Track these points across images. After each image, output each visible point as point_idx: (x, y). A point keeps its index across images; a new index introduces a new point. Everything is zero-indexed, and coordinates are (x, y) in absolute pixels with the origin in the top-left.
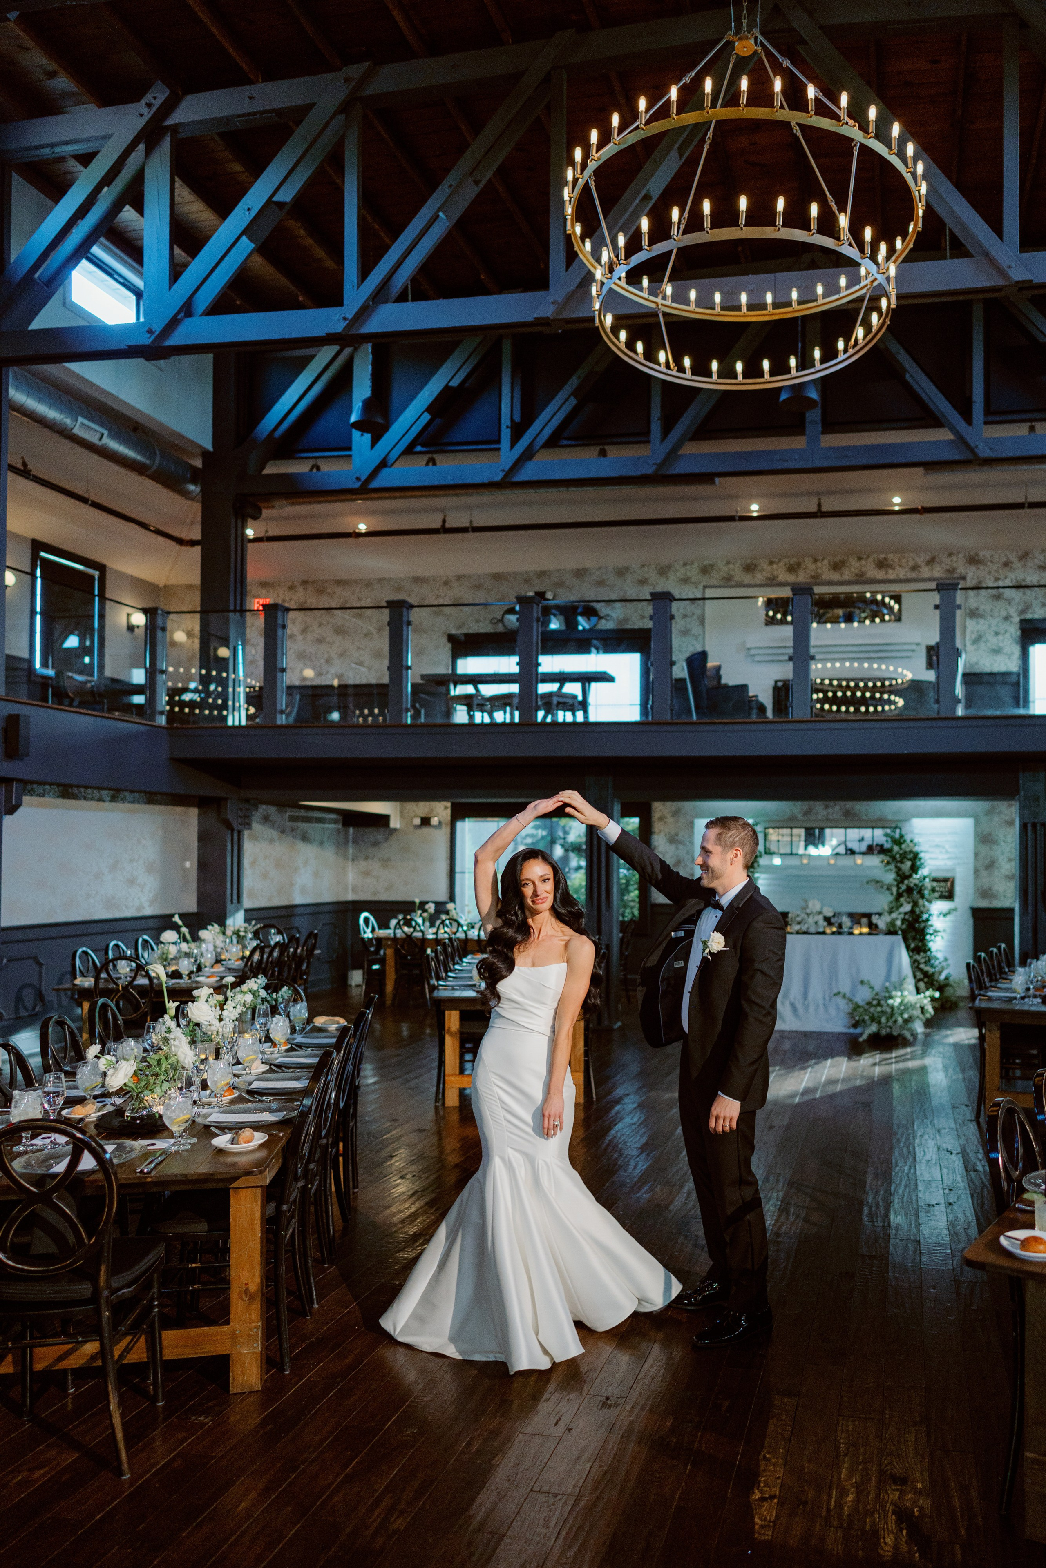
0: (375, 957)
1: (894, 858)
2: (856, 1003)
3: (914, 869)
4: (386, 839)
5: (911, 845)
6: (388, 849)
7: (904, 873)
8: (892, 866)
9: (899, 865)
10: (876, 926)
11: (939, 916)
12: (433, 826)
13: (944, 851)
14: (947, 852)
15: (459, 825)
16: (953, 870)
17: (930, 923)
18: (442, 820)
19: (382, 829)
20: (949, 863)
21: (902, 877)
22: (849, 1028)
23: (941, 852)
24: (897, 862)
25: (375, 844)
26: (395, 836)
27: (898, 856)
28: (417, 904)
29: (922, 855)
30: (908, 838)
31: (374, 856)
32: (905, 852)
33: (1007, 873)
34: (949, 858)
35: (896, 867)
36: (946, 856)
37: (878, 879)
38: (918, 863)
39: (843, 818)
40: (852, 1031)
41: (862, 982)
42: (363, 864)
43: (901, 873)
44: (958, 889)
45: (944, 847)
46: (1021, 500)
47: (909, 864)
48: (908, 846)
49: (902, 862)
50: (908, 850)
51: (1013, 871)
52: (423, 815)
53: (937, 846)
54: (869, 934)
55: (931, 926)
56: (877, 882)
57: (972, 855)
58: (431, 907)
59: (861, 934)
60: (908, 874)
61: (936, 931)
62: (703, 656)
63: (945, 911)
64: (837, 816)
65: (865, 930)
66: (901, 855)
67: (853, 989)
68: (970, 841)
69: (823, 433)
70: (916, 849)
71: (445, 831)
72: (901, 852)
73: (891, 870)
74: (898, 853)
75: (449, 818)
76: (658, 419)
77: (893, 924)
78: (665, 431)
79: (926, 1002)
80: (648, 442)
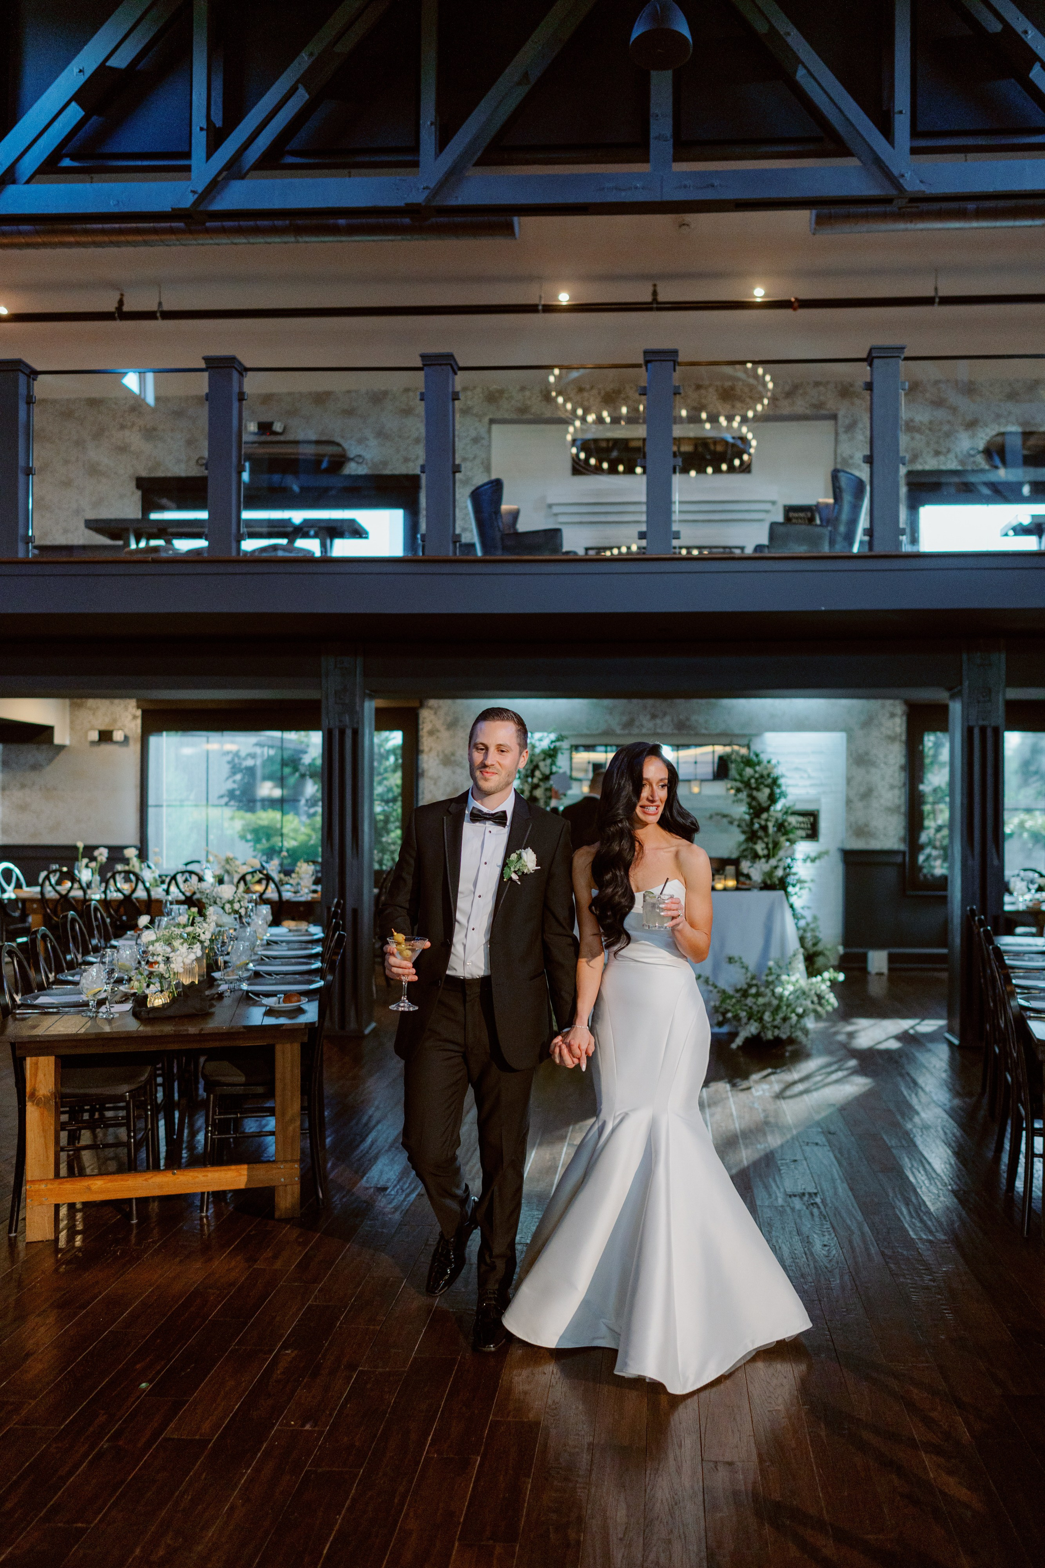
0: (20, 926)
1: (747, 784)
2: (723, 991)
3: (773, 799)
4: (50, 761)
5: (769, 766)
6: (54, 772)
7: (759, 804)
8: (743, 796)
9: (754, 793)
10: (748, 877)
11: (805, 860)
12: (117, 743)
13: (805, 775)
14: (810, 777)
15: (153, 740)
16: (818, 800)
17: (794, 870)
18: (129, 734)
19: (44, 747)
20: (812, 792)
21: (758, 810)
23: (802, 777)
24: (751, 789)
25: (36, 767)
26: (63, 755)
27: (752, 781)
28: (81, 850)
29: (782, 781)
30: (764, 757)
31: (33, 784)
32: (762, 776)
33: (889, 804)
34: (812, 785)
35: (750, 796)
36: (808, 783)
37: (726, 811)
38: (777, 791)
39: (676, 731)
41: (730, 960)
42: (18, 795)
43: (754, 803)
44: (824, 825)
45: (805, 771)
46: (930, 293)
47: (767, 791)
48: (766, 768)
49: (757, 789)
50: (765, 773)
51: (897, 801)
52: (103, 728)
53: (798, 769)
54: (737, 889)
55: (795, 874)
56: (724, 816)
57: (843, 782)
58: (102, 855)
59: (725, 889)
60: (765, 805)
61: (800, 881)
62: (497, 486)
63: (813, 855)
64: (668, 729)
65: (732, 883)
66: (756, 779)
68: (840, 762)
70: (776, 772)
71: (135, 748)
72: (757, 775)
73: (741, 801)
74: (752, 777)
75: (139, 731)
76: (432, 124)
77: (770, 874)
78: (442, 143)
79: (824, 987)
80: (416, 164)
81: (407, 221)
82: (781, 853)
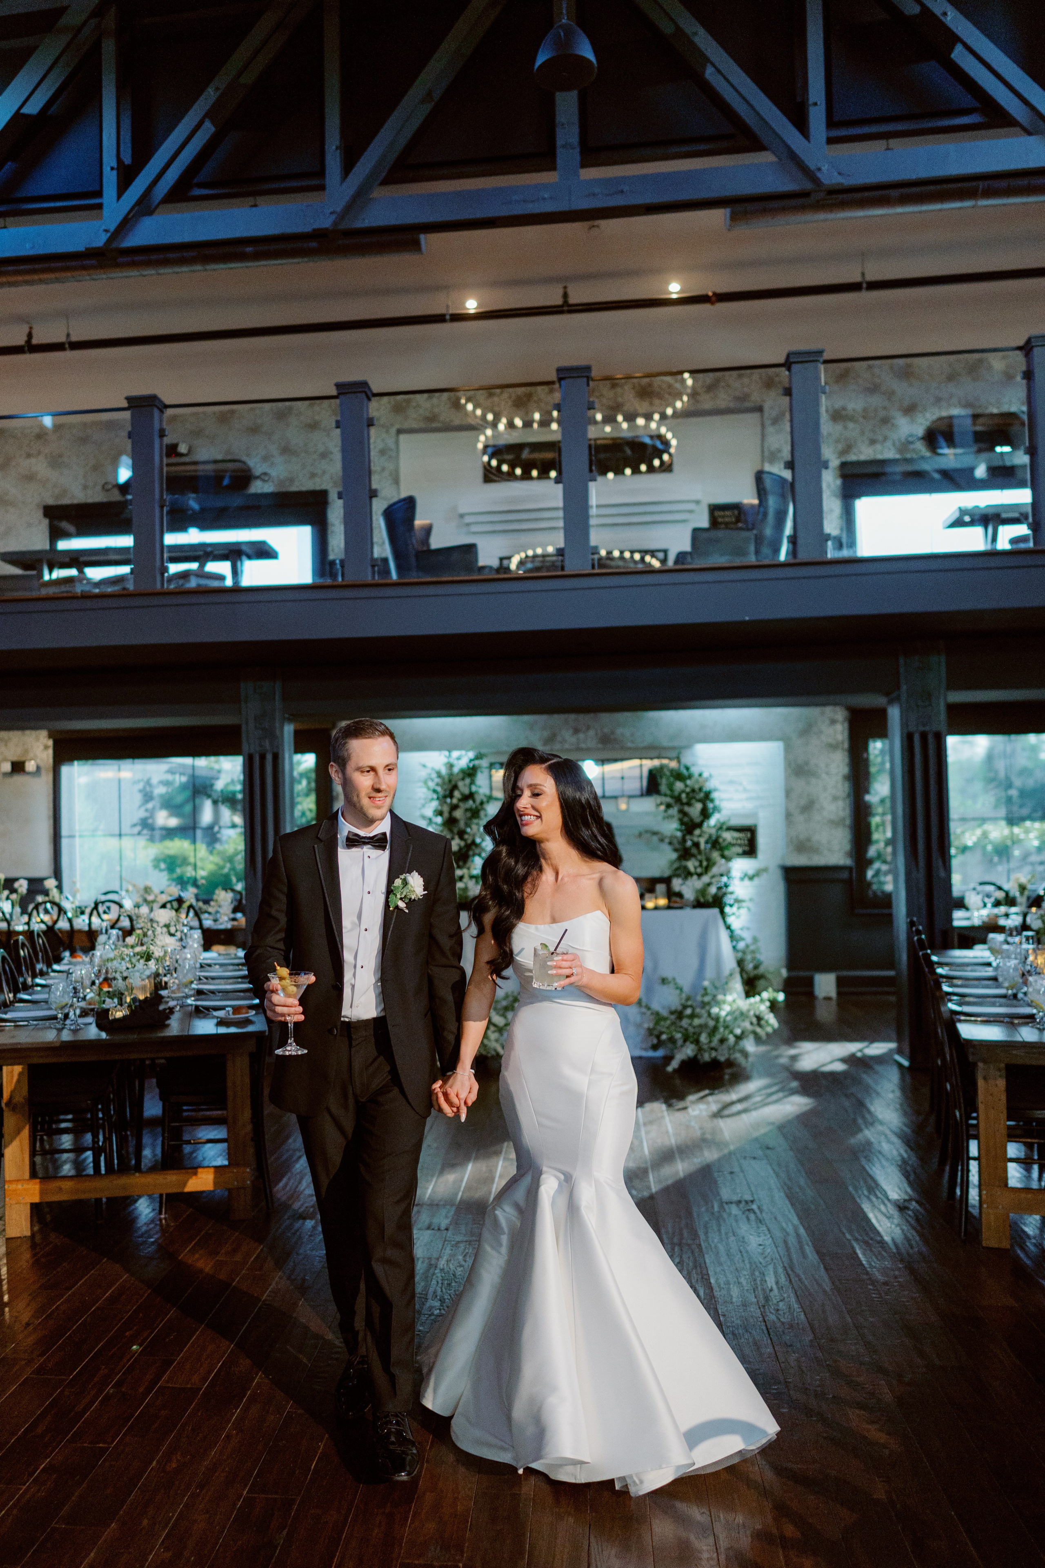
1: (678, 799)
2: (657, 1014)
3: (705, 814)
5: (700, 780)
7: (691, 820)
8: (674, 811)
9: (686, 809)
10: (680, 895)
11: (741, 879)
12: (29, 774)
13: (741, 788)
14: (745, 790)
15: (65, 771)
16: (755, 815)
17: (730, 889)
18: (41, 764)
20: (749, 806)
21: (690, 826)
22: (646, 1049)
23: (737, 791)
24: (682, 804)
27: (684, 796)
29: (714, 795)
30: (695, 770)
32: (693, 791)
33: (834, 817)
34: (748, 799)
35: (681, 812)
36: (744, 796)
37: (656, 829)
38: (710, 806)
39: (600, 747)
40: (651, 1054)
41: (664, 981)
43: (686, 819)
44: (761, 841)
45: (741, 784)
47: (699, 806)
48: (697, 781)
49: (689, 804)
50: (697, 787)
51: (841, 814)
52: (15, 758)
53: (731, 782)
54: (669, 907)
55: (731, 893)
56: (655, 833)
57: (782, 794)
59: (656, 908)
60: (698, 821)
61: (736, 901)
62: (410, 503)
63: (748, 872)
64: (591, 744)
65: (663, 902)
66: (688, 794)
67: (649, 990)
68: (778, 773)
69: (583, 165)
70: (708, 786)
71: (46, 780)
72: (688, 790)
73: (671, 817)
74: (683, 791)
75: (50, 761)
76: (337, 148)
77: (703, 891)
78: (348, 167)
79: (764, 1008)
80: (322, 188)
81: (314, 244)
82: (715, 870)
